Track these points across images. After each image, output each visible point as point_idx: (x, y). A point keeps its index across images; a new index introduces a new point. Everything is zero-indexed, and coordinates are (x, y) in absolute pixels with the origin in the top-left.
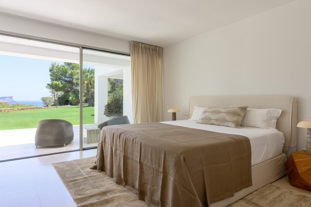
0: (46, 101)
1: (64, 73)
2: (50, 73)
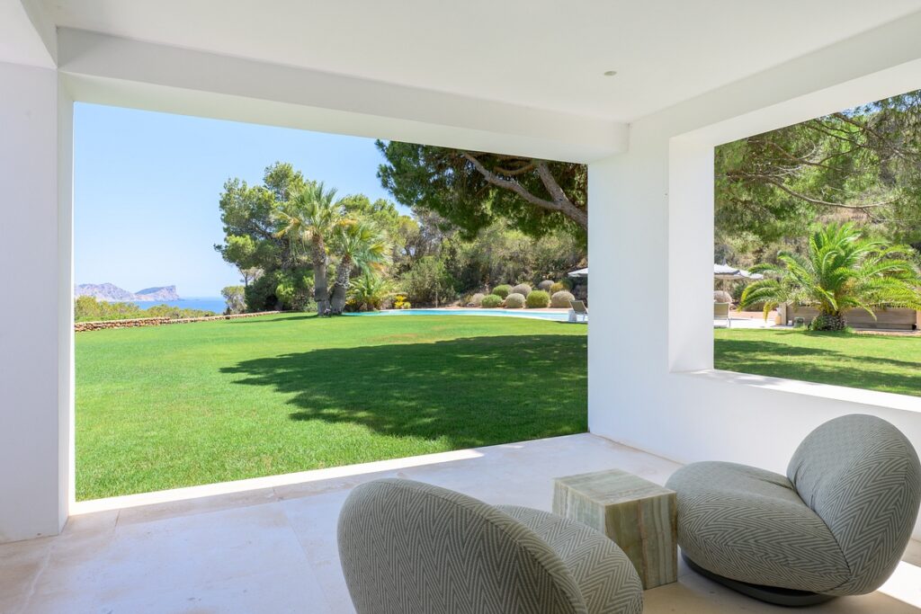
0: (235, 298)
1: (262, 209)
2: (223, 212)
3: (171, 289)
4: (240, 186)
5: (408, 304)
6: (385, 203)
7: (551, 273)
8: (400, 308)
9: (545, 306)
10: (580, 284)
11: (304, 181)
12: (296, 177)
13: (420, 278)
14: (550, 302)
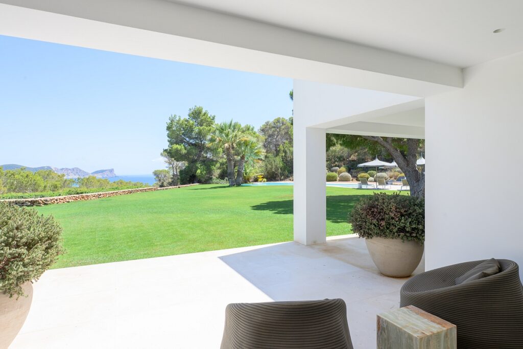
0: (160, 176)
1: (189, 130)
2: (168, 132)
3: (111, 171)
4: (177, 119)
5: (265, 180)
6: (250, 126)
7: (336, 163)
8: (261, 182)
9: (336, 180)
10: (353, 169)
11: (209, 116)
12: (205, 114)
13: (270, 166)
14: (338, 178)
